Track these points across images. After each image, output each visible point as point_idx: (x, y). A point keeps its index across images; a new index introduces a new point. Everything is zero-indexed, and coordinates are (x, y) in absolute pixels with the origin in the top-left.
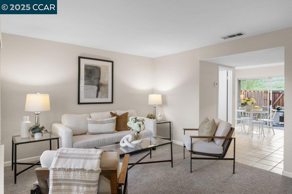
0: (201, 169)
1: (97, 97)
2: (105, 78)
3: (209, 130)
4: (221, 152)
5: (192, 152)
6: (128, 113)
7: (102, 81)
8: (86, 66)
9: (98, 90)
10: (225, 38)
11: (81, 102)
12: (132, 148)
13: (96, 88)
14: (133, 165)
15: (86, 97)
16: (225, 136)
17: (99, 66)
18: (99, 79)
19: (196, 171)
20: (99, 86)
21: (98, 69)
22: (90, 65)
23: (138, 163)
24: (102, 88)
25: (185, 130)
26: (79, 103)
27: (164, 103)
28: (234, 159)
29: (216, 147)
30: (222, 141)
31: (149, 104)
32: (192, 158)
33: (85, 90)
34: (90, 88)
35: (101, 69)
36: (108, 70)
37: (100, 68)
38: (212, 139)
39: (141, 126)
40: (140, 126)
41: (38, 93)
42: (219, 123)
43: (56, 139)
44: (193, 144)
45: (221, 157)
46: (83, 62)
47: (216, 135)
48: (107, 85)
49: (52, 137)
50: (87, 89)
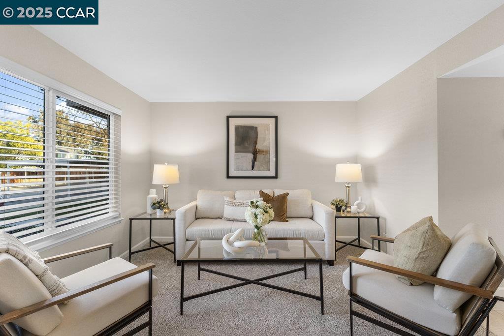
1: (252, 169)
2: (265, 141)
5: (354, 297)
6: (288, 194)
7: (259, 146)
8: (237, 128)
9: (255, 159)
11: (230, 175)
13: (250, 156)
15: (238, 169)
17: (255, 126)
18: (256, 142)
20: (255, 153)
21: (254, 129)
22: (243, 125)
24: (259, 156)
26: (228, 177)
32: (353, 313)
33: (236, 159)
34: (242, 157)
35: (258, 129)
36: (269, 130)
37: (256, 128)
41: (166, 164)
44: (357, 277)
46: (234, 122)
47: (442, 275)
48: (267, 152)
50: (238, 159)
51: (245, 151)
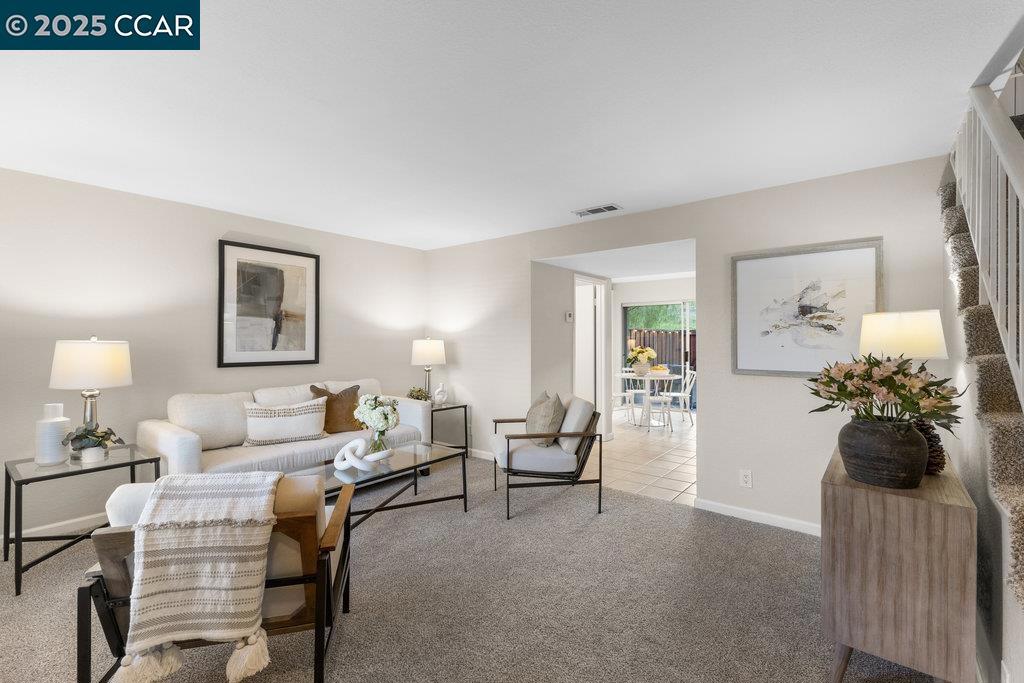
0: (531, 511)
1: (274, 347)
2: (298, 297)
3: (548, 420)
4: (572, 467)
5: (510, 471)
6: (358, 387)
7: (287, 305)
8: (243, 271)
9: (278, 330)
10: (581, 214)
11: (226, 360)
12: (364, 472)
13: (270, 323)
14: (369, 513)
15: (242, 348)
16: (581, 430)
17: (279, 267)
18: (280, 299)
19: (519, 514)
20: (279, 319)
21: (277, 274)
22: (254, 263)
23: (381, 509)
24: (284, 324)
25: (496, 422)
26: (221, 364)
27: (451, 360)
28: (599, 481)
29: (562, 458)
30: (576, 442)
31: (414, 363)
32: (510, 486)
33: (240, 328)
34: (252, 325)
35: (286, 275)
36: (304, 278)
37: (281, 272)
38: (554, 440)
39: (390, 417)
40: (386, 418)
41: (94, 339)
42: (569, 404)
43: (150, 461)
44: (512, 452)
45: (573, 478)
46: (234, 255)
47: (563, 431)
48: (303, 317)
49: (137, 459)
50: (244, 328)
51: (259, 312)
